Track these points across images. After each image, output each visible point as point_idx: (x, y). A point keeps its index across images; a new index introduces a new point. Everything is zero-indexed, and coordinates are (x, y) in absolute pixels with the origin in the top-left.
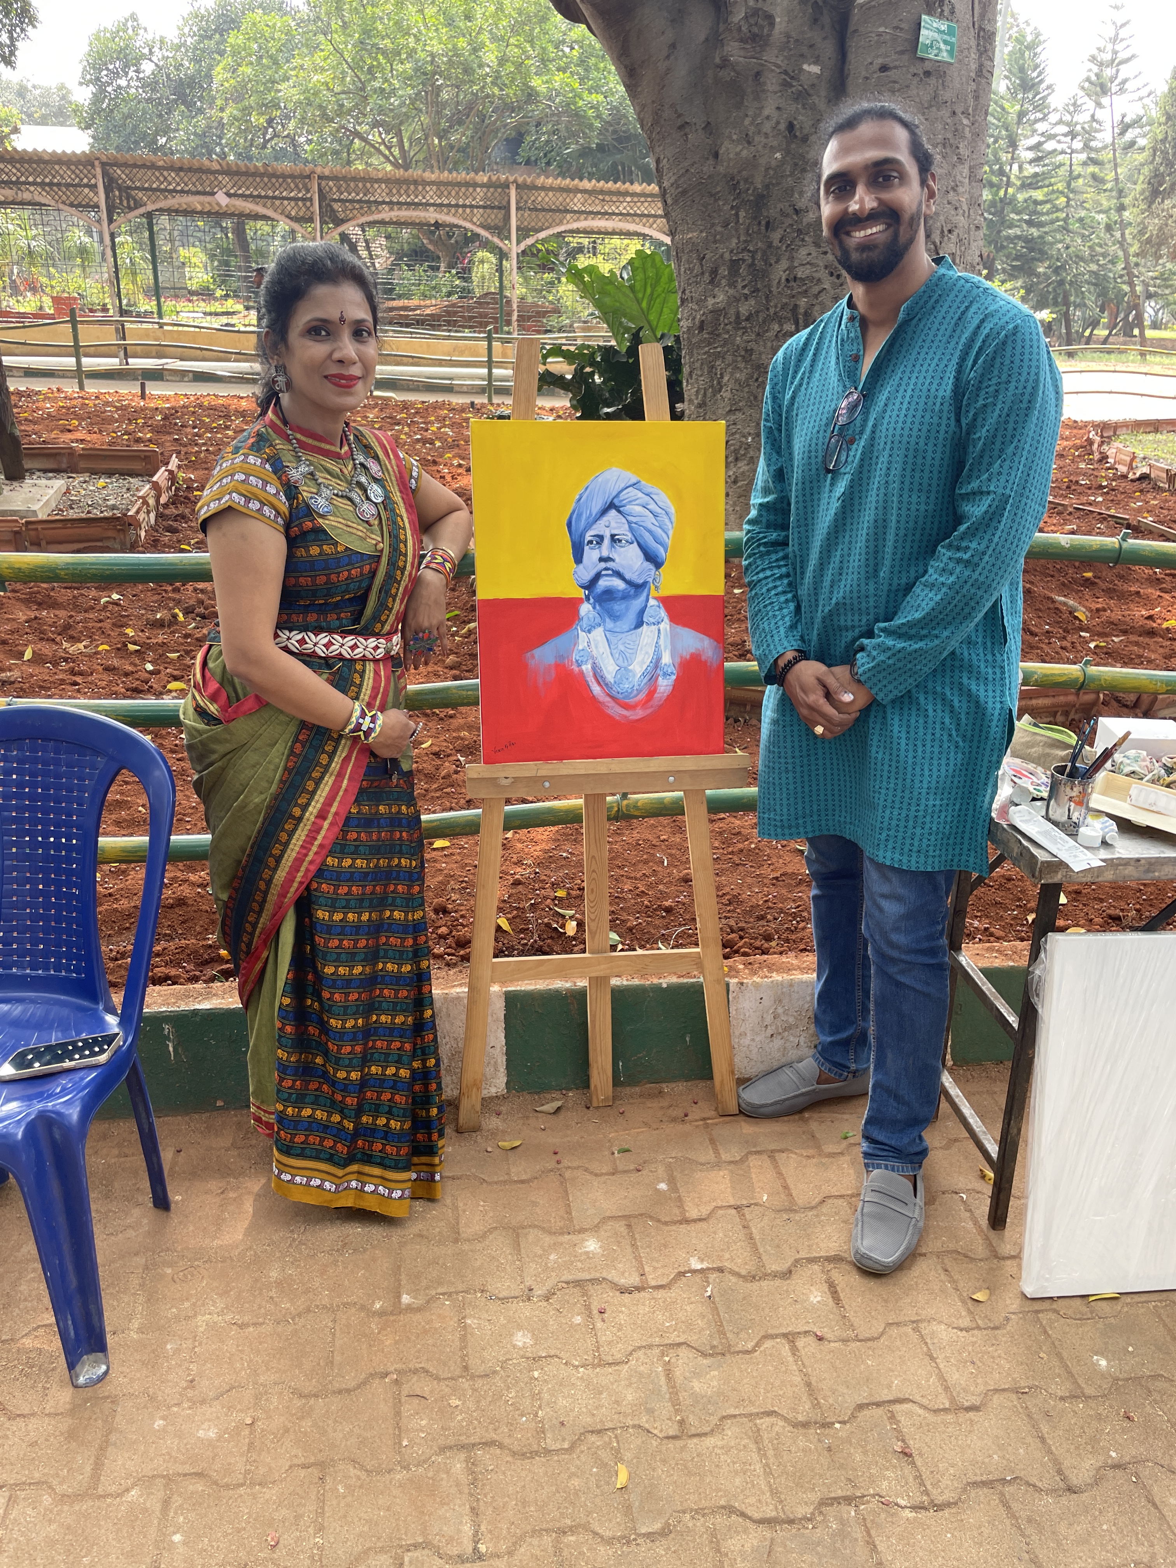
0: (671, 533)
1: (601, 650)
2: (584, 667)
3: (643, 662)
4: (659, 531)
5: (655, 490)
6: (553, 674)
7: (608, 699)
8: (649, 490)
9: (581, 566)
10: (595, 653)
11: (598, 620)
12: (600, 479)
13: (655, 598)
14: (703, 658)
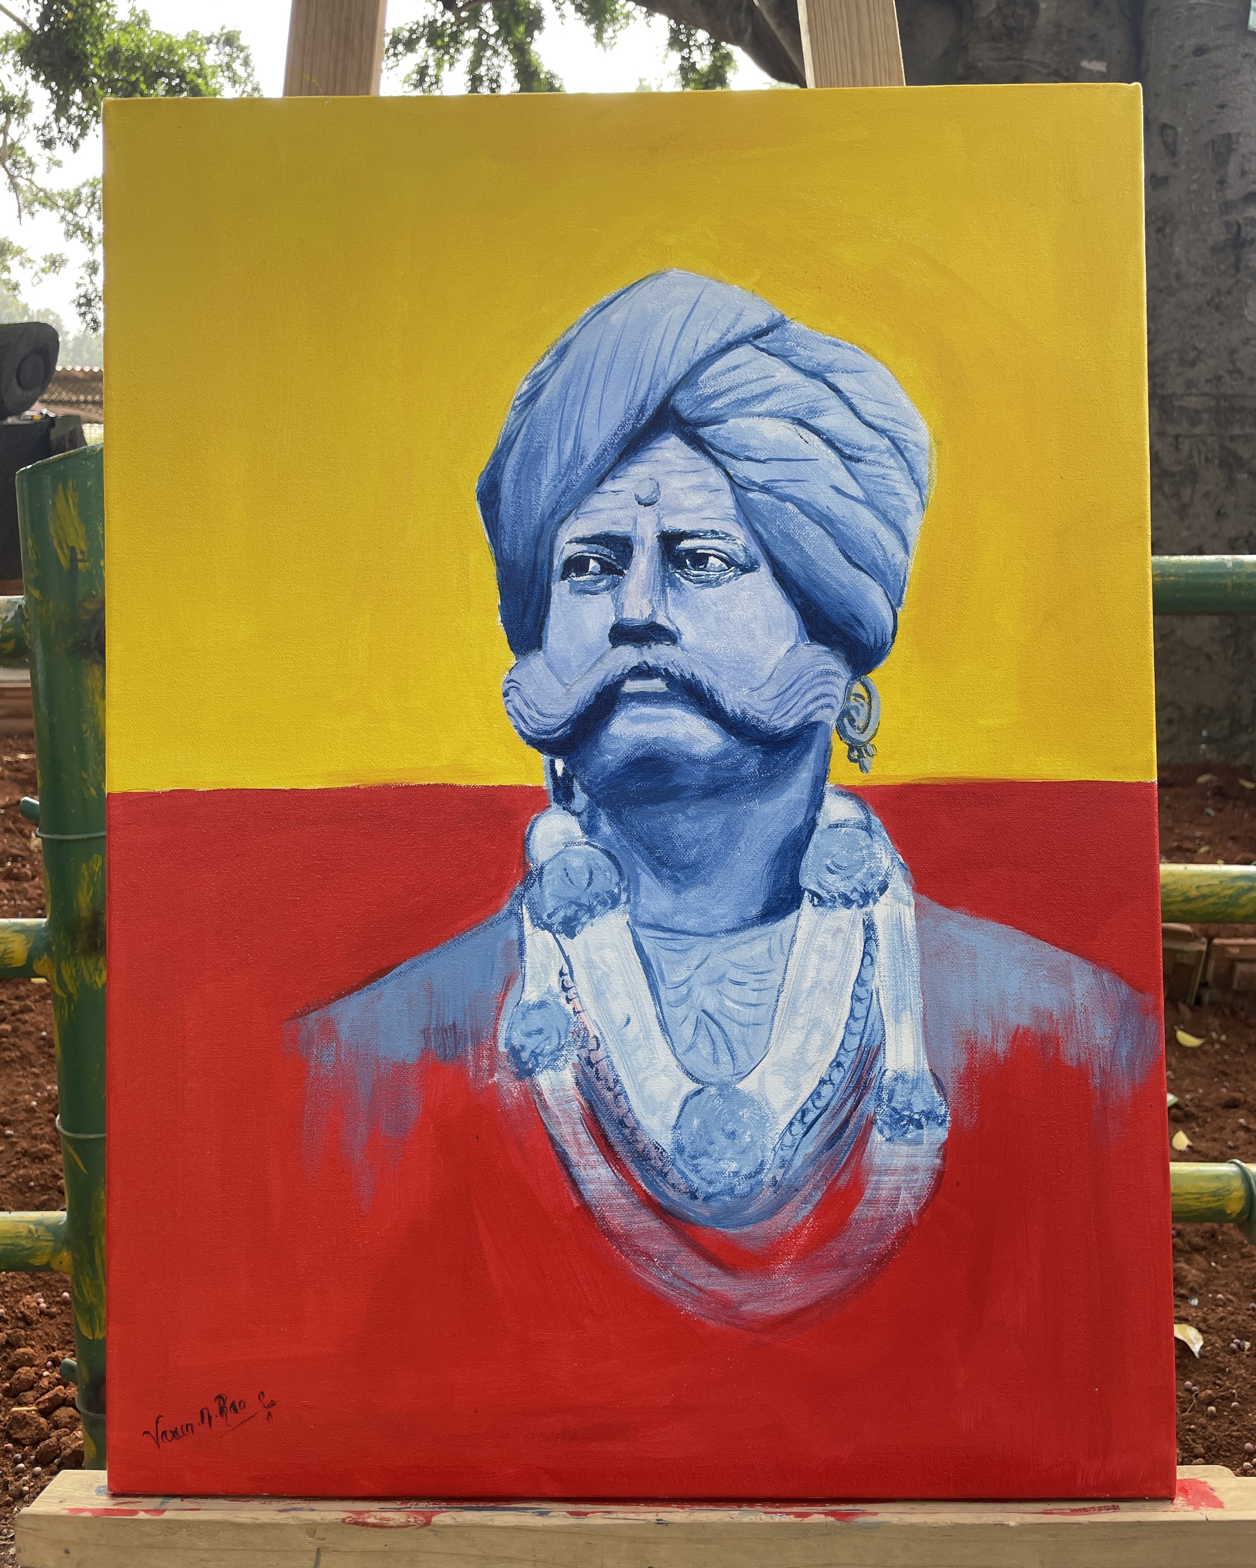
0: (914, 526)
1: (619, 1008)
2: (544, 1080)
3: (800, 1064)
4: (867, 518)
5: (846, 356)
6: (413, 1106)
7: (646, 1221)
8: (824, 355)
9: (536, 662)
10: (591, 1019)
11: (607, 880)
12: (617, 316)
13: (851, 792)
14: (1071, 1053)
